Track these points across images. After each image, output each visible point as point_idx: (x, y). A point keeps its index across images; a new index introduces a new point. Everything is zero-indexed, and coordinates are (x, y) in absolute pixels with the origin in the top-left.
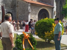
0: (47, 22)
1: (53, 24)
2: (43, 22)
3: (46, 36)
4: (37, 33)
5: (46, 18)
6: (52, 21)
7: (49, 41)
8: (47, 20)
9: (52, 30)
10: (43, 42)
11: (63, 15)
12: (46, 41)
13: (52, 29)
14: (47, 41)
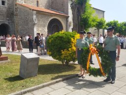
1: (72, 39)
2: (59, 36)
3: (63, 57)
4: (50, 53)
5: (62, 31)
6: (70, 35)
7: (67, 63)
8: (63, 33)
9: (71, 48)
10: (59, 65)
11: (82, 26)
12: (63, 62)
13: (70, 46)
14: (64, 63)
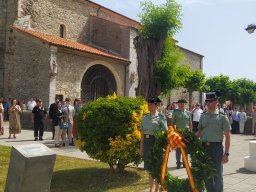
0: (117, 106)
1: (135, 114)
2: (104, 107)
3: (111, 153)
4: (84, 143)
5: (112, 95)
6: (131, 105)
7: (121, 166)
8: (116, 101)
9: (130, 132)
10: (103, 171)
12: (111, 165)
13: (130, 129)
14: (115, 167)
